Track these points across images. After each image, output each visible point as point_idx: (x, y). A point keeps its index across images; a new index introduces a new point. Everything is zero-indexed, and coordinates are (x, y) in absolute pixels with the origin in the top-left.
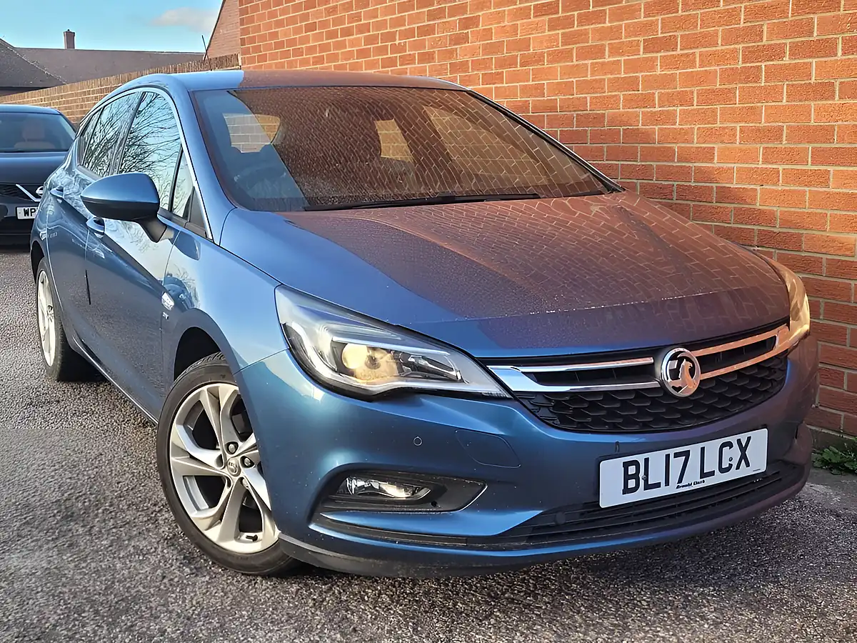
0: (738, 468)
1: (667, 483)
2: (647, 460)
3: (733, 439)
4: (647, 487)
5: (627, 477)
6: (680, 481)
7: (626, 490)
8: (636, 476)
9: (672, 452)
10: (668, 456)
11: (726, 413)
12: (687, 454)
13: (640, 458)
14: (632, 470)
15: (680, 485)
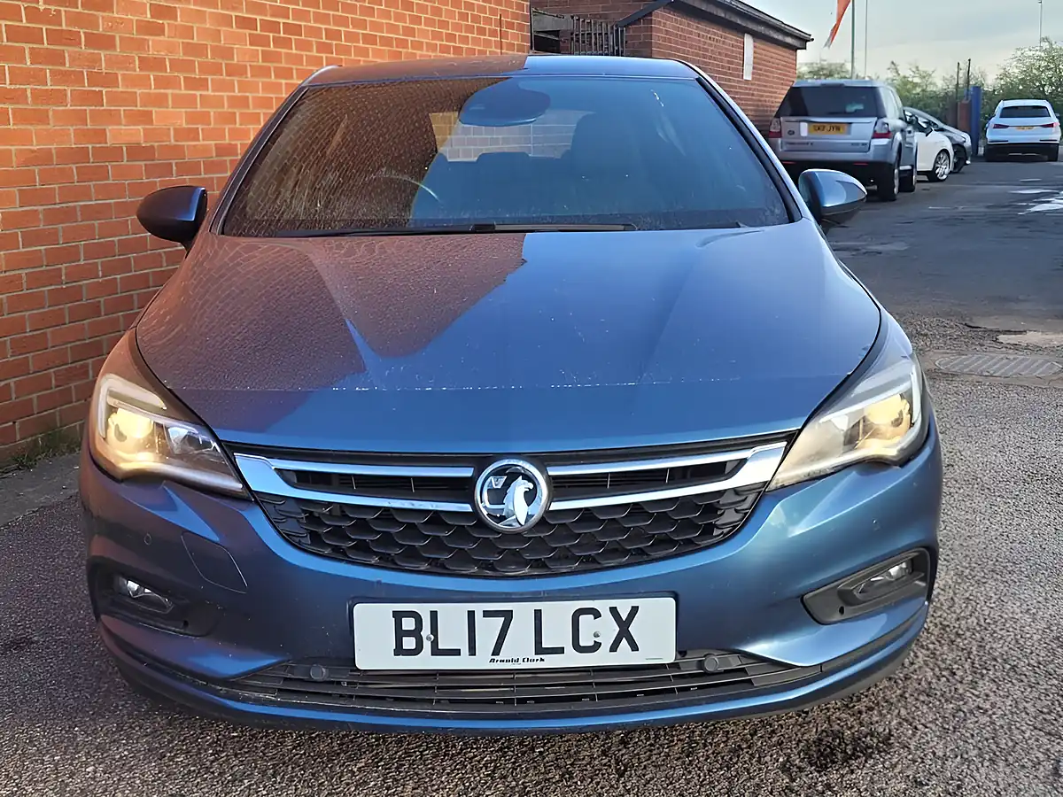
0: (614, 648)
1: (472, 651)
2: (434, 615)
3: (602, 605)
4: (436, 651)
5: (400, 634)
6: (496, 651)
7: (399, 650)
8: (416, 633)
9: (479, 608)
10: (471, 614)
11: (591, 564)
12: (508, 616)
13: (424, 610)
14: (409, 624)
15: (496, 658)
